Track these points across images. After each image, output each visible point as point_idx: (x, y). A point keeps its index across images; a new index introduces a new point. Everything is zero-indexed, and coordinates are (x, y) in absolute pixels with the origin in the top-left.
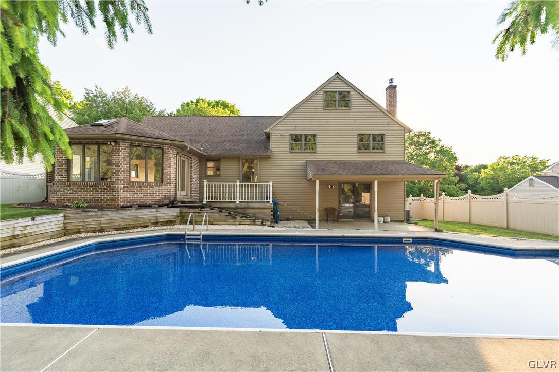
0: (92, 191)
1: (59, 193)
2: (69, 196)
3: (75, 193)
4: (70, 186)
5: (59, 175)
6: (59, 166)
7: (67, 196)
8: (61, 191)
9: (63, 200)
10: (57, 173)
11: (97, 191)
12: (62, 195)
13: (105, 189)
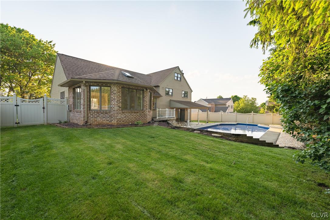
0: (136, 115)
1: (118, 117)
2: (124, 119)
3: (127, 117)
4: (124, 113)
5: (118, 106)
6: (118, 101)
7: (122, 119)
8: (119, 116)
9: (120, 121)
10: (117, 105)
11: (138, 115)
12: (120, 119)
13: (141, 114)
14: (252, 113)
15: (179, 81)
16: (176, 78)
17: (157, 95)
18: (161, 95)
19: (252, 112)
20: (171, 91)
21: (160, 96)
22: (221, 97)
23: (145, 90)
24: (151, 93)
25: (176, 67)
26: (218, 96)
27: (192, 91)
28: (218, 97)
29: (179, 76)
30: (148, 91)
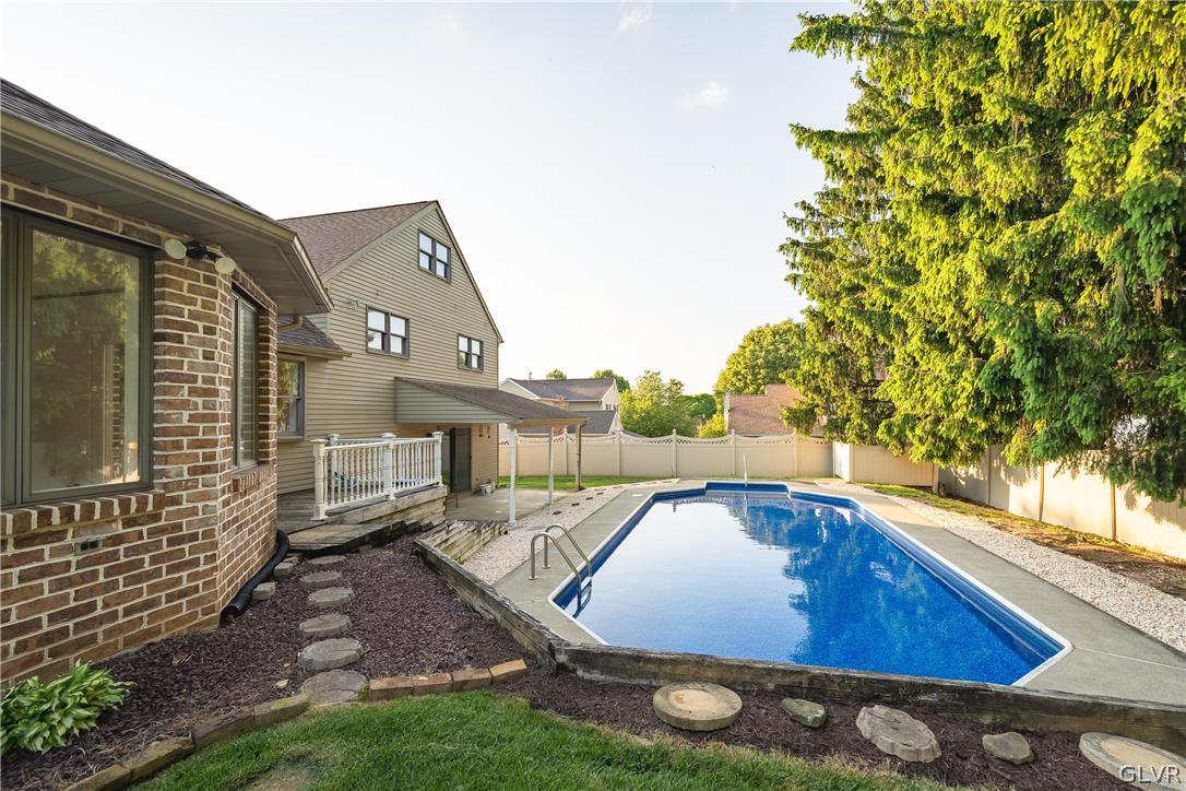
14: (674, 436)
15: (439, 278)
16: (424, 262)
17: (306, 341)
18: (337, 348)
19: (670, 433)
20: (398, 327)
21: (331, 351)
22: (561, 375)
23: (175, 248)
24: (260, 312)
25: (426, 203)
26: (552, 371)
27: (500, 340)
28: (550, 375)
29: (442, 253)
30: (226, 266)
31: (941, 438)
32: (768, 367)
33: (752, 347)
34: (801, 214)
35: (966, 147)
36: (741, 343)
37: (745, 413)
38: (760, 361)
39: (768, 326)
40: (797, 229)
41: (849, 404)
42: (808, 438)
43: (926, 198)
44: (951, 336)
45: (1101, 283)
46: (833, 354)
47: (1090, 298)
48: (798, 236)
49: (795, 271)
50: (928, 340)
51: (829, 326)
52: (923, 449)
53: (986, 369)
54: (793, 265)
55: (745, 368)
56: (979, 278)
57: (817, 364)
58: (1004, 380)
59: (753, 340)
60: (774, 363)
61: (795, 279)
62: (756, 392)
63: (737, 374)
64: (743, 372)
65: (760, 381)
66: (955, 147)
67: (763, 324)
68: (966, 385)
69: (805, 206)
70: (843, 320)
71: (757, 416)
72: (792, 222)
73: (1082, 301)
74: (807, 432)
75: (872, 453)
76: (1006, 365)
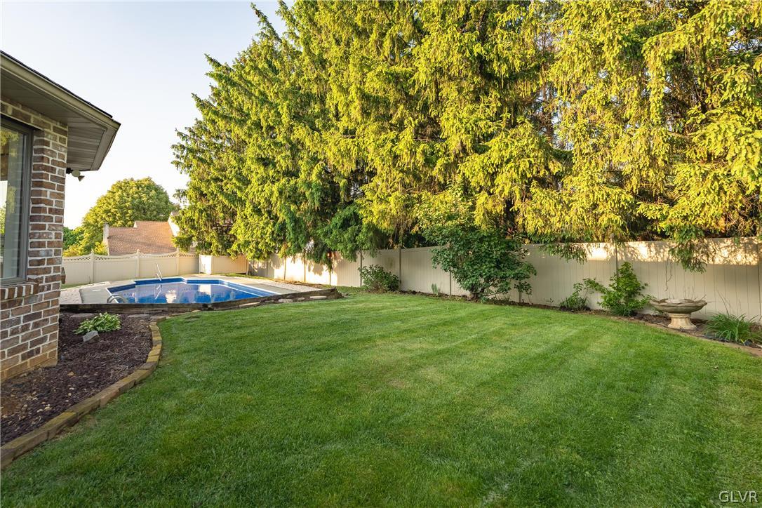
31: (259, 250)
32: (133, 209)
33: (120, 193)
34: (187, 133)
35: (273, 147)
36: (110, 189)
37: (121, 240)
38: (127, 204)
39: (132, 180)
40: (183, 139)
41: (211, 236)
42: (188, 254)
43: (258, 158)
44: (262, 210)
45: (306, 202)
46: (204, 209)
47: (304, 206)
48: (184, 143)
49: (178, 160)
50: (254, 211)
51: (203, 195)
52: (252, 254)
53: (277, 225)
54: (178, 156)
55: (114, 208)
56: (276, 194)
57: (197, 214)
58: (283, 228)
59: (121, 188)
60: (138, 206)
61: (178, 164)
62: (124, 225)
63: (107, 211)
64: (112, 211)
65: (128, 218)
66: (269, 145)
67: (128, 178)
68: (269, 229)
69: (191, 131)
70: (212, 193)
71: (130, 241)
72: (180, 134)
73: (302, 206)
74: (187, 250)
75: (223, 260)
76: (284, 224)
